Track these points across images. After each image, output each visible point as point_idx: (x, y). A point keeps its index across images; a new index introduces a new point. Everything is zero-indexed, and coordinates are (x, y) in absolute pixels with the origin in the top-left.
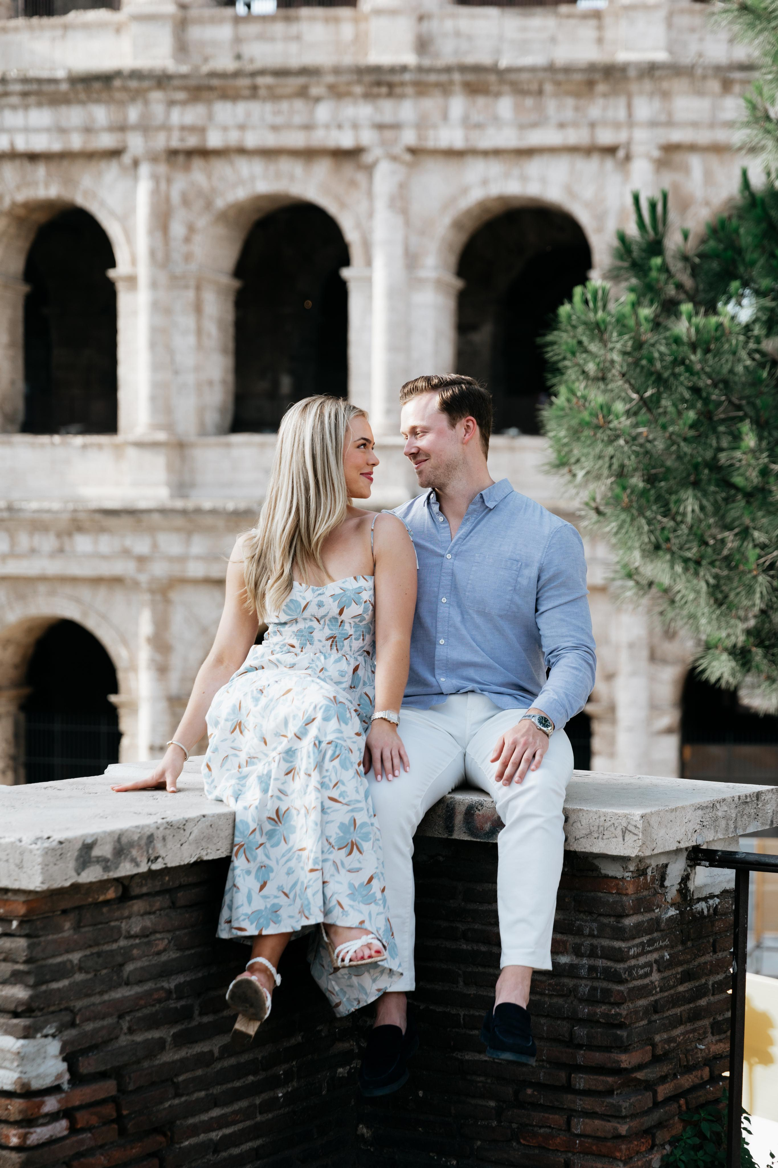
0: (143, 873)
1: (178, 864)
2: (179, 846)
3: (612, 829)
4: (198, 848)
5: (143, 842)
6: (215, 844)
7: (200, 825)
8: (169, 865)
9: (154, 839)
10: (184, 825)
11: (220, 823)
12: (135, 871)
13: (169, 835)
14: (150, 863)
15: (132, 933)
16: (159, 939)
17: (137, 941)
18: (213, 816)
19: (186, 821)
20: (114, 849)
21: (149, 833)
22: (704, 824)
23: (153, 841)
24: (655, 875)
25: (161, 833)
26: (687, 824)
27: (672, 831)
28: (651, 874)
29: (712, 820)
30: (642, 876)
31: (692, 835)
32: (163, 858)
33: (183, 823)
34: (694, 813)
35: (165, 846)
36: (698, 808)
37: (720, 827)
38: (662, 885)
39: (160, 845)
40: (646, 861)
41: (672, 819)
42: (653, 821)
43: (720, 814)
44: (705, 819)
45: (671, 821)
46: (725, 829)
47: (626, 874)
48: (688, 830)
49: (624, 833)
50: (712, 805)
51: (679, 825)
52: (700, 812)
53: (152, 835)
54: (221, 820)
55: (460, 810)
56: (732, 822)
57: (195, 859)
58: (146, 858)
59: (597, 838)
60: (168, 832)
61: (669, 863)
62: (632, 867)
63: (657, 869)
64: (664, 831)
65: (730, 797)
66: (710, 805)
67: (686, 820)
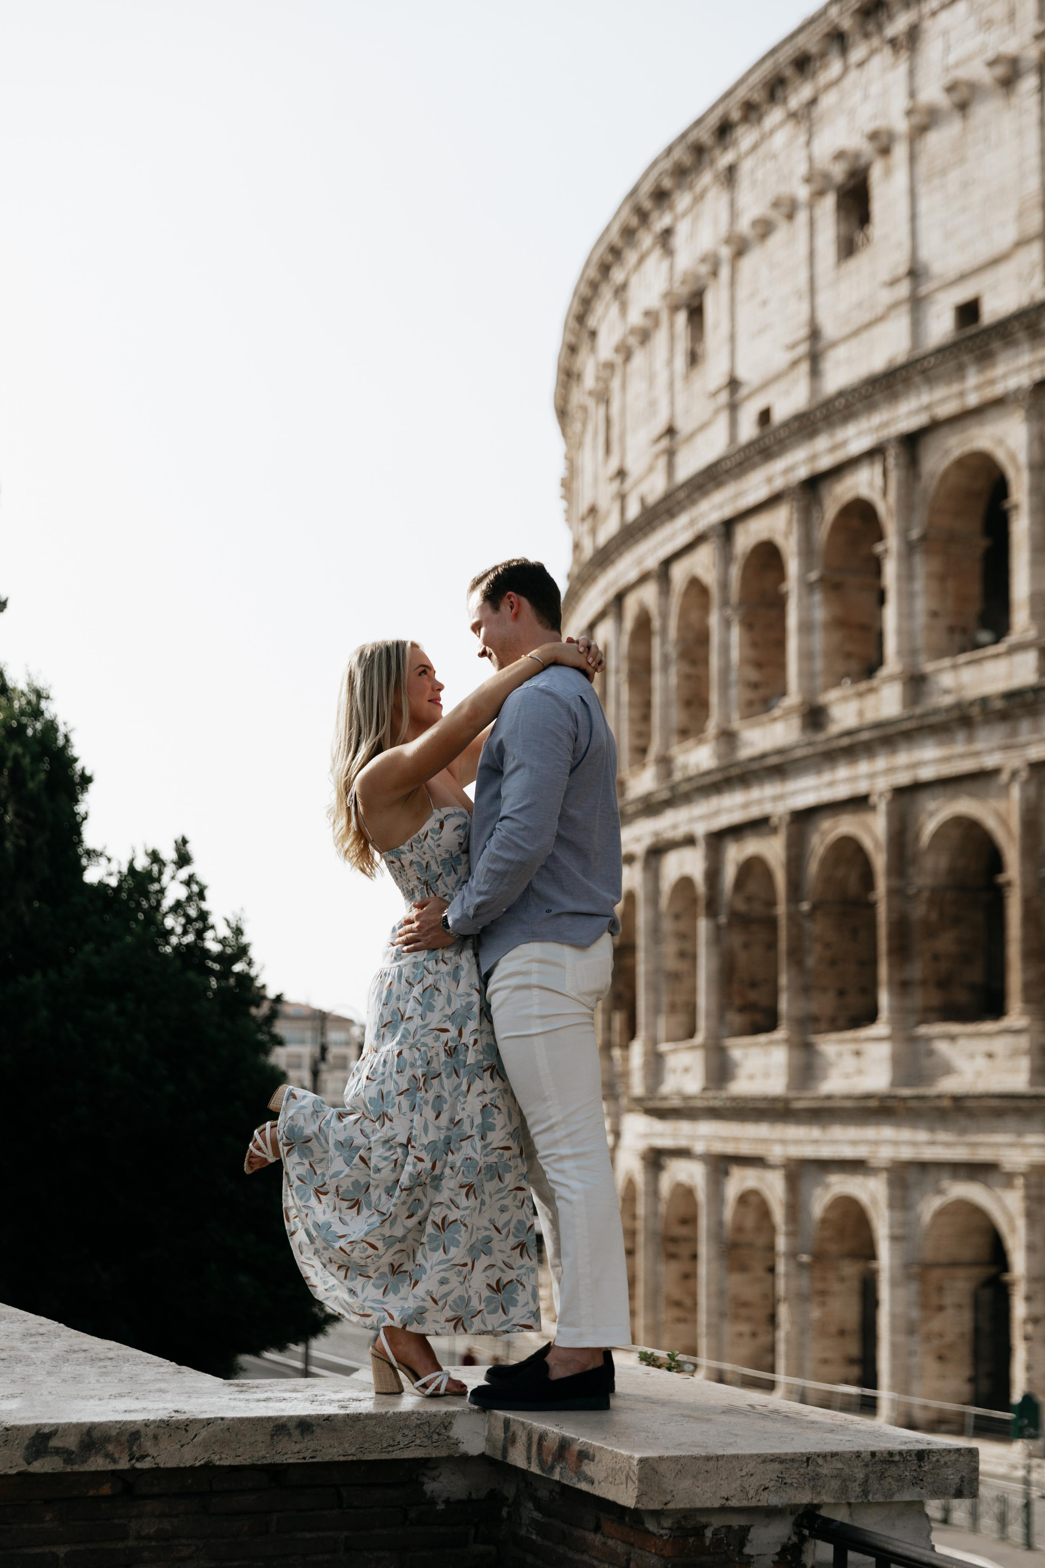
0: (122, 1471)
1: (175, 1466)
2: (179, 1447)
4: (207, 1451)
5: (124, 1439)
6: (235, 1450)
7: (211, 1428)
8: (162, 1466)
9: (140, 1436)
10: (187, 1425)
11: (243, 1428)
12: (111, 1467)
13: (164, 1434)
14: (134, 1461)
15: (143, 1534)
16: (184, 1544)
17: (153, 1543)
18: (233, 1419)
19: (191, 1421)
20: (82, 1442)
21: (134, 1430)
22: (785, 1481)
23: (139, 1438)
24: (722, 1539)
25: (150, 1431)
26: (745, 1479)
27: (708, 1484)
28: (713, 1535)
29: (805, 1478)
30: (691, 1536)
31: (757, 1493)
32: (153, 1457)
33: (185, 1424)
34: (762, 1465)
35: (156, 1445)
36: (772, 1460)
37: (826, 1487)
38: (741, 1553)
39: (149, 1444)
40: (698, 1518)
41: (708, 1469)
42: (662, 1468)
43: (824, 1471)
44: (787, 1475)
45: (707, 1471)
46: (840, 1491)
47: (662, 1532)
48: (746, 1486)
49: (627, 1479)
50: (805, 1459)
51: (724, 1477)
52: (776, 1466)
53: (138, 1432)
54: (245, 1425)
55: (535, 1438)
56: (857, 1483)
57: (202, 1462)
58: (129, 1455)
59: (611, 1483)
60: (162, 1431)
61: (752, 1526)
62: (667, 1523)
63: (723, 1530)
64: (690, 1482)
65: (850, 1452)
66: (801, 1459)
67: (744, 1473)
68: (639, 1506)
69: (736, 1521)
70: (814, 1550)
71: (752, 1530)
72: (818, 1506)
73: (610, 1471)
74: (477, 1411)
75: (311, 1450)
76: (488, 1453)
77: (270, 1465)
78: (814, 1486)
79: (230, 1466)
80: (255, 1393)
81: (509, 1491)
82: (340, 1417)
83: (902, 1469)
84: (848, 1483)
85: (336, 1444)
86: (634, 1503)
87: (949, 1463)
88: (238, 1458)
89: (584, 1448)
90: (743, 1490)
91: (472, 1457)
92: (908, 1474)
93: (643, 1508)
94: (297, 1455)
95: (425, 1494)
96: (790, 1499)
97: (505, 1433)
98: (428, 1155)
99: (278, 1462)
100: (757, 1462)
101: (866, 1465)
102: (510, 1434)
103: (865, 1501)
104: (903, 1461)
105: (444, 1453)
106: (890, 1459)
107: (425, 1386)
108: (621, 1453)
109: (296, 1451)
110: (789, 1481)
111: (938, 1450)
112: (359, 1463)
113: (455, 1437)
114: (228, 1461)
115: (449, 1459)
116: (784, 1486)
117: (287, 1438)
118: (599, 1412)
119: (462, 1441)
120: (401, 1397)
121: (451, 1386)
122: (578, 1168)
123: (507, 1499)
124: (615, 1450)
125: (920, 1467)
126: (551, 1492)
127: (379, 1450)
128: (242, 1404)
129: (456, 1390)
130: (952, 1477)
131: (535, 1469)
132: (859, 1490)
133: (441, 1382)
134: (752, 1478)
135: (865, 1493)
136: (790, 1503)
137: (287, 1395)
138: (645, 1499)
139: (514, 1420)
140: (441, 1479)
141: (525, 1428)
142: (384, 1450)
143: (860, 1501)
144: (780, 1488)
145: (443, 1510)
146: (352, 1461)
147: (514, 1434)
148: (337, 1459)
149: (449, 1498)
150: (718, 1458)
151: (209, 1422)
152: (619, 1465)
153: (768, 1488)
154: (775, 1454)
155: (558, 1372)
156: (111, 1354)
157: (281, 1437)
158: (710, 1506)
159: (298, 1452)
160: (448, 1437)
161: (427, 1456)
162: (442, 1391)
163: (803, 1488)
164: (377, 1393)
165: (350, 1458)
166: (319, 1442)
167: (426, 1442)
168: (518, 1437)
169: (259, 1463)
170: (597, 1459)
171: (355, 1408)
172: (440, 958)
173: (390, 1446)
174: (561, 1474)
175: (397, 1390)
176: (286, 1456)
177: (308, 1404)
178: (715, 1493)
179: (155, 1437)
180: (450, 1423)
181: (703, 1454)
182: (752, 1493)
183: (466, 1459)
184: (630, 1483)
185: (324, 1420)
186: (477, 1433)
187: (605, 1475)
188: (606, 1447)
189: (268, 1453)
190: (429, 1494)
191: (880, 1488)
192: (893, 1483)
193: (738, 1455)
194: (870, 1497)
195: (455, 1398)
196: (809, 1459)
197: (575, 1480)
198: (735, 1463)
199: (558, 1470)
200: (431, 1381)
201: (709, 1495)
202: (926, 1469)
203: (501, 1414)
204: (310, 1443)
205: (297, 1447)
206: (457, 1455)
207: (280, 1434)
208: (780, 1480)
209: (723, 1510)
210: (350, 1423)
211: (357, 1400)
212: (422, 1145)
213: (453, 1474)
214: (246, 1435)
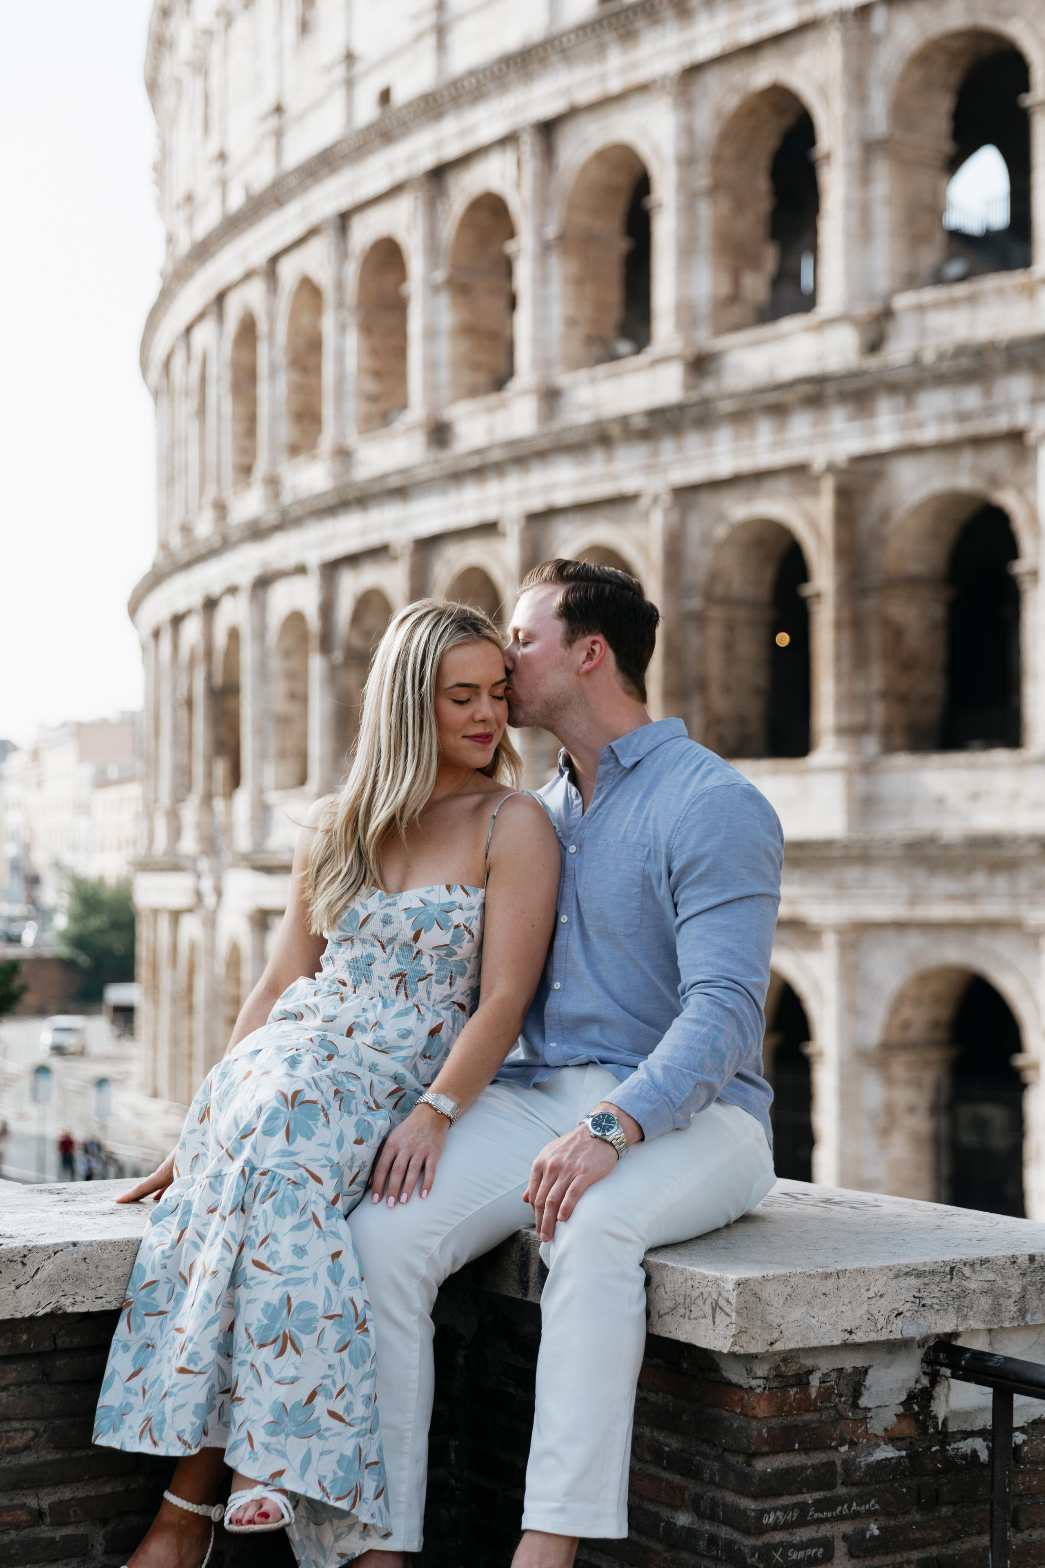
1: (8, 1317)
2: (12, 1288)
3: (700, 1302)
4: (54, 1293)
6: (95, 1289)
10: (25, 1256)
11: (105, 1256)
16: (16, 1430)
18: (90, 1244)
19: (29, 1250)
22: (923, 1302)
24: (832, 1387)
26: (873, 1302)
27: (827, 1312)
28: (820, 1383)
29: (948, 1296)
30: (792, 1386)
31: (888, 1321)
34: (894, 1281)
36: (907, 1274)
37: (975, 1309)
38: (855, 1406)
40: (802, 1361)
41: (826, 1290)
42: (768, 1292)
43: (973, 1285)
44: (926, 1294)
45: (824, 1294)
46: (992, 1312)
47: (754, 1383)
48: (875, 1312)
49: (714, 1310)
50: (948, 1269)
51: (846, 1301)
52: (913, 1281)
56: (1012, 1300)
57: (48, 1309)
59: (683, 1316)
61: (870, 1367)
62: (762, 1370)
63: (834, 1375)
64: (804, 1310)
65: (1004, 1256)
66: (942, 1270)
67: (871, 1294)
68: (736, 1349)
69: (851, 1362)
70: (947, 1396)
71: (870, 1372)
72: (955, 1335)
73: (684, 1300)
78: (959, 1308)
79: (88, 1313)
84: (1001, 1300)
86: (727, 1345)
88: (100, 1301)
90: (871, 1318)
93: (742, 1351)
96: (929, 1327)
100: (888, 1278)
101: (1024, 1275)
103: (1022, 1324)
108: (701, 1274)
110: (928, 1301)
114: (85, 1305)
116: (922, 1309)
132: (1015, 1309)
134: (883, 1300)
135: (1022, 1313)
136: (929, 1332)
138: (745, 1338)
143: (1016, 1324)
144: (917, 1311)
150: (840, 1274)
152: (698, 1291)
153: (902, 1313)
154: (910, 1264)
158: (829, 1344)
163: (945, 1311)
178: (835, 1325)
181: (822, 1270)
182: (882, 1322)
184: (719, 1317)
187: (671, 1305)
191: (1040, 1305)
193: (865, 1268)
194: (1028, 1317)
196: (952, 1270)
198: (860, 1280)
208: (917, 1300)
209: (841, 1347)
214: (109, 1267)
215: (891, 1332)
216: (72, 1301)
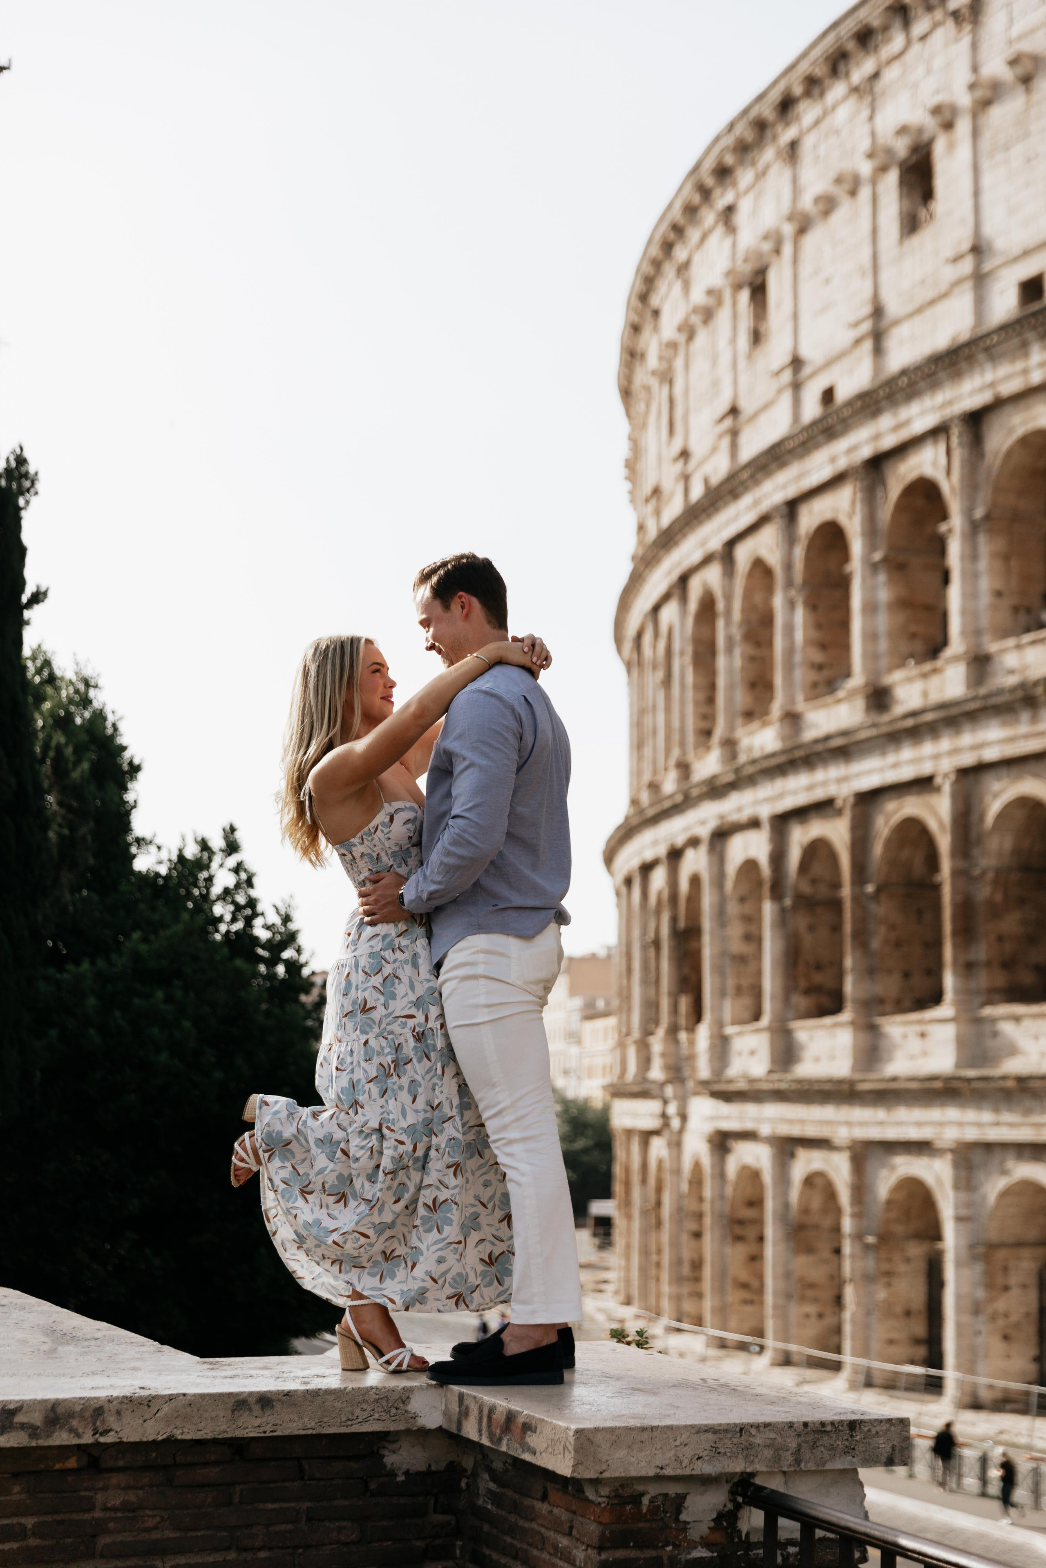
0: (87, 1445)
1: (138, 1440)
2: (141, 1421)
4: (169, 1426)
5: (88, 1414)
6: (197, 1424)
7: (173, 1404)
8: (125, 1440)
9: (103, 1412)
10: (150, 1401)
11: (204, 1403)
12: (75, 1441)
13: (127, 1409)
14: (97, 1436)
15: (109, 1505)
16: (149, 1516)
17: (119, 1514)
18: (194, 1395)
19: (153, 1398)
20: (46, 1417)
21: (97, 1406)
22: (719, 1451)
23: (102, 1414)
24: (659, 1506)
25: (114, 1406)
26: (679, 1448)
27: (643, 1454)
28: (650, 1502)
29: (738, 1447)
30: (628, 1504)
31: (691, 1462)
32: (116, 1432)
33: (148, 1400)
34: (695, 1436)
35: (119, 1420)
36: (705, 1431)
37: (759, 1456)
38: (677, 1519)
39: (112, 1419)
40: (635, 1487)
41: (643, 1439)
42: (598, 1438)
43: (758, 1441)
44: (720, 1445)
45: (642, 1442)
46: (773, 1460)
47: (600, 1500)
48: (680, 1455)
49: (564, 1449)
50: (738, 1429)
51: (658, 1447)
52: (710, 1436)
53: (101, 1408)
54: (206, 1400)
55: (486, 1412)
56: (789, 1452)
57: (165, 1436)
58: (93, 1430)
59: (550, 1453)
60: (125, 1407)
61: (688, 1493)
62: (605, 1491)
63: (660, 1498)
64: (625, 1452)
65: (783, 1422)
66: (734, 1429)
67: (678, 1443)
68: (575, 1475)
69: (673, 1490)
70: (749, 1517)
71: (688, 1497)
72: (753, 1475)
73: (549, 1442)
74: (435, 1386)
75: (271, 1425)
76: (445, 1426)
77: (232, 1439)
78: (747, 1456)
79: (192, 1440)
80: (225, 1370)
81: (468, 1463)
82: (299, 1393)
83: (834, 1438)
84: (781, 1452)
85: (296, 1419)
86: (570, 1472)
87: (881, 1433)
88: (200, 1432)
89: (528, 1421)
90: (677, 1459)
91: (430, 1431)
92: (840, 1443)
93: (579, 1477)
94: (257, 1430)
95: (385, 1466)
96: (724, 1468)
97: (459, 1407)
98: (408, 1138)
99: (239, 1436)
100: (691, 1433)
102: (464, 1408)
103: (798, 1469)
104: (836, 1431)
105: (402, 1427)
106: (823, 1429)
107: (388, 1362)
108: (559, 1425)
109: (256, 1425)
110: (722, 1450)
111: (870, 1420)
112: (319, 1436)
113: (413, 1411)
114: (189, 1434)
115: (408, 1432)
116: (718, 1455)
117: (248, 1413)
118: (552, 1386)
119: (420, 1415)
120: (366, 1373)
121: (413, 1362)
122: (528, 1151)
123: (466, 1470)
124: (554, 1422)
125: (852, 1436)
126: (505, 1463)
127: (338, 1424)
128: (208, 1381)
129: (418, 1366)
130: (884, 1446)
131: (485, 1441)
132: (792, 1459)
133: (404, 1358)
134: (687, 1447)
135: (798, 1461)
136: (723, 1471)
137: (253, 1372)
138: (581, 1468)
139: (468, 1395)
140: (401, 1452)
141: (476, 1402)
142: (342, 1424)
143: (792, 1469)
144: (713, 1457)
145: (402, 1481)
146: (312, 1435)
147: (467, 1408)
148: (296, 1433)
149: (408, 1470)
150: (653, 1429)
151: (171, 1398)
152: (558, 1436)
153: (701, 1457)
154: (709, 1424)
155: (512, 1348)
156: (98, 1335)
157: (241, 1412)
158: (645, 1475)
159: (259, 1427)
160: (406, 1411)
161: (385, 1430)
162: (404, 1367)
163: (737, 1457)
164: (343, 1370)
165: (310, 1432)
166: (278, 1417)
167: (385, 1416)
168: (471, 1411)
169: (220, 1437)
170: (538, 1431)
171: (317, 1384)
172: (397, 946)
173: (349, 1420)
174: (507, 1445)
175: (362, 1367)
176: (247, 1430)
177: (272, 1381)
178: (649, 1463)
179: (118, 1413)
180: (408, 1397)
181: (639, 1425)
182: (686, 1462)
183: (424, 1433)
184: (567, 1453)
185: (284, 1396)
186: (435, 1407)
187: (545, 1445)
188: (546, 1419)
189: (229, 1427)
190: (389, 1466)
191: (812, 1457)
192: (825, 1452)
193: (673, 1425)
194: (802, 1465)
195: (417, 1374)
196: (742, 1429)
197: (520, 1451)
198: (669, 1433)
199: (505, 1442)
200: (394, 1358)
201: (644, 1464)
202: (858, 1438)
203: (456, 1388)
204: (270, 1418)
205: (257, 1422)
206: (416, 1428)
207: (241, 1409)
208: (714, 1449)
209: (658, 1478)
210: (309, 1398)
211: (321, 1376)
212: (402, 1129)
213: (413, 1447)
214: (207, 1411)
215: (693, 1469)
216: (181, 1431)
